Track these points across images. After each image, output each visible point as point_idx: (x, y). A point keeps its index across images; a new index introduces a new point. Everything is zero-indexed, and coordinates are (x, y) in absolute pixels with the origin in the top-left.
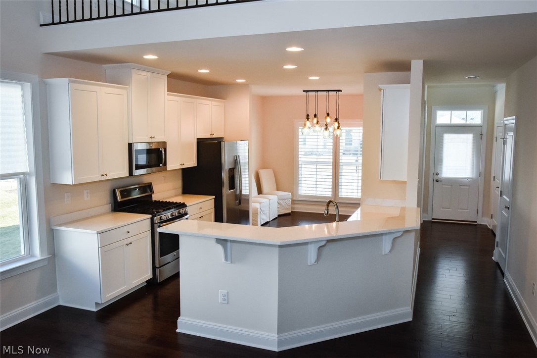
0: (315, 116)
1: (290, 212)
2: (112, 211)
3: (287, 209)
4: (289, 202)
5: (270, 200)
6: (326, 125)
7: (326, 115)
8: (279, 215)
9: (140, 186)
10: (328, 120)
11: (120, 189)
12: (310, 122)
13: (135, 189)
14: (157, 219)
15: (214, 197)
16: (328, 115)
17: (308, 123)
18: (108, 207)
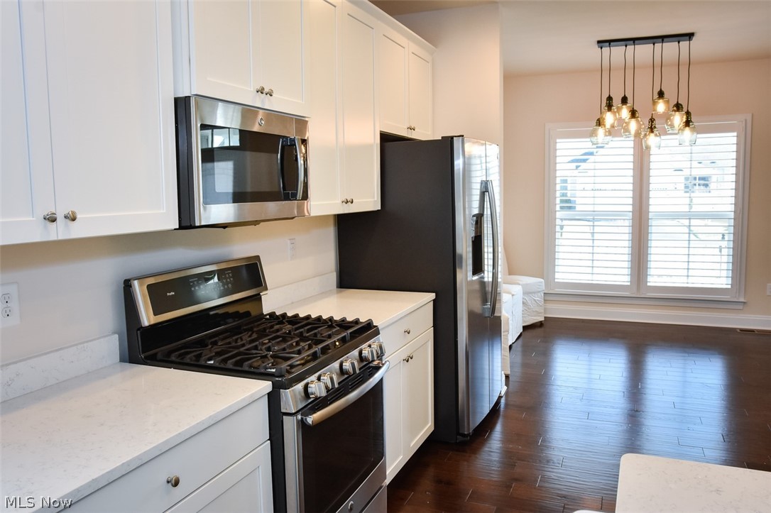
0: (624, 100)
1: (542, 319)
2: (122, 360)
3: (538, 313)
4: (539, 298)
5: (513, 295)
6: (652, 120)
7: (656, 96)
8: (525, 328)
9: (223, 266)
10: (661, 107)
11: (152, 281)
12: (614, 113)
13: (206, 277)
14: (291, 399)
15: (432, 296)
16: (661, 94)
17: (609, 118)
18: (110, 345)
